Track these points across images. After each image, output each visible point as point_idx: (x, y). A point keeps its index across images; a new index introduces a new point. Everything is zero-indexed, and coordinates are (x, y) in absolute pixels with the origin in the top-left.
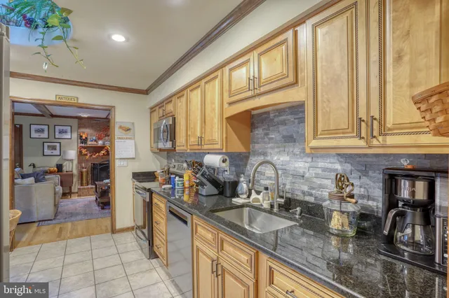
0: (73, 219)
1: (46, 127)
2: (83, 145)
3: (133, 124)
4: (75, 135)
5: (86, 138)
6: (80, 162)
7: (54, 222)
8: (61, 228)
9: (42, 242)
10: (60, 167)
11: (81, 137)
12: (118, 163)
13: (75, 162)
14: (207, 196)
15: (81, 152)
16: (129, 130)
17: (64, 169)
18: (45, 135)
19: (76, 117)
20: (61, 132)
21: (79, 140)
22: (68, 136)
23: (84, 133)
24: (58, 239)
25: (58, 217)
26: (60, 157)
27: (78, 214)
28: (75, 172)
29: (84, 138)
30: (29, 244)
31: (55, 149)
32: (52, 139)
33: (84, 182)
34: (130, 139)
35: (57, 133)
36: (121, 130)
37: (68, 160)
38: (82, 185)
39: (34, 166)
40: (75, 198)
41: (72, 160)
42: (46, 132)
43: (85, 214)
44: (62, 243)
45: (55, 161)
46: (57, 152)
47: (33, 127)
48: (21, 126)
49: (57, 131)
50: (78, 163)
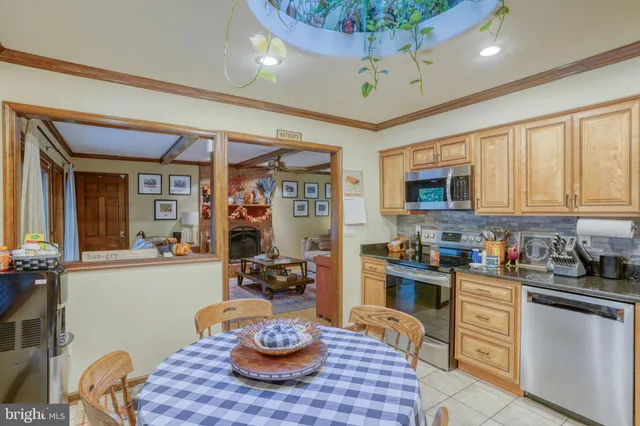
1: (158, 178)
2: (208, 204)
3: (361, 173)
4: (195, 189)
6: (202, 230)
11: (204, 191)
12: (346, 231)
13: (196, 229)
14: (578, 277)
16: (357, 182)
17: (184, 238)
18: (157, 190)
19: (198, 164)
20: (179, 185)
21: (202, 197)
22: (186, 191)
23: (208, 186)
26: (174, 223)
29: (207, 193)
31: (170, 210)
32: (165, 195)
34: (358, 195)
35: (172, 187)
36: (349, 183)
37: (186, 226)
39: (143, 235)
41: (191, 227)
42: (158, 185)
46: (172, 215)
47: (143, 178)
48: (127, 176)
49: (172, 183)
50: (200, 231)
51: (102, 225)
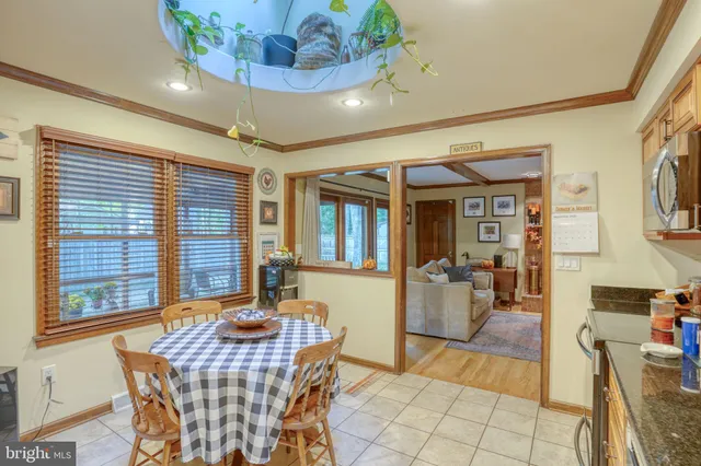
0: (493, 349)
1: (481, 201)
2: (532, 225)
4: (521, 210)
5: (538, 213)
6: (528, 254)
7: (466, 346)
8: (470, 360)
9: (434, 376)
10: (498, 261)
11: (530, 211)
13: (522, 253)
15: (529, 236)
16: (583, 190)
17: (505, 263)
18: (480, 212)
20: (503, 206)
21: (527, 218)
22: (511, 211)
23: (533, 204)
24: (455, 379)
25: (476, 340)
26: (498, 245)
27: (504, 343)
28: (521, 269)
29: (534, 213)
30: (421, 373)
31: (493, 233)
32: (489, 217)
33: (534, 287)
34: (587, 209)
35: (496, 208)
37: (509, 250)
38: (530, 292)
39: (467, 256)
40: (517, 312)
41: (516, 250)
42: (482, 208)
43: (516, 346)
44: (455, 389)
45: (493, 250)
46: (495, 237)
47: (468, 201)
48: (454, 201)
49: (496, 204)
50: (526, 255)
51: (435, 245)
